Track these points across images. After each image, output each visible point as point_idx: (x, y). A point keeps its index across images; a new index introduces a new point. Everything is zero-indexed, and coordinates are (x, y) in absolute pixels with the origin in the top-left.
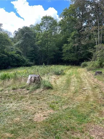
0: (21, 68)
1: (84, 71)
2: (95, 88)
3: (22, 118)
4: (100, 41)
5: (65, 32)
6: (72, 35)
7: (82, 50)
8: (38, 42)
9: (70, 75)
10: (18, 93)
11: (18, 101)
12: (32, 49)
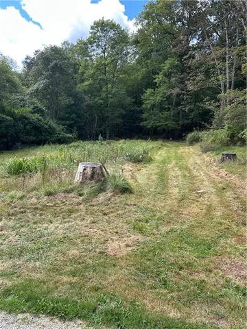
0: (46, 147)
1: (193, 153)
2: (224, 189)
3: (83, 250)
4: (230, 82)
5: (149, 61)
6: (166, 68)
7: (188, 103)
8: (84, 84)
9: (163, 162)
10: (59, 202)
11: (64, 218)
12: (70, 101)
